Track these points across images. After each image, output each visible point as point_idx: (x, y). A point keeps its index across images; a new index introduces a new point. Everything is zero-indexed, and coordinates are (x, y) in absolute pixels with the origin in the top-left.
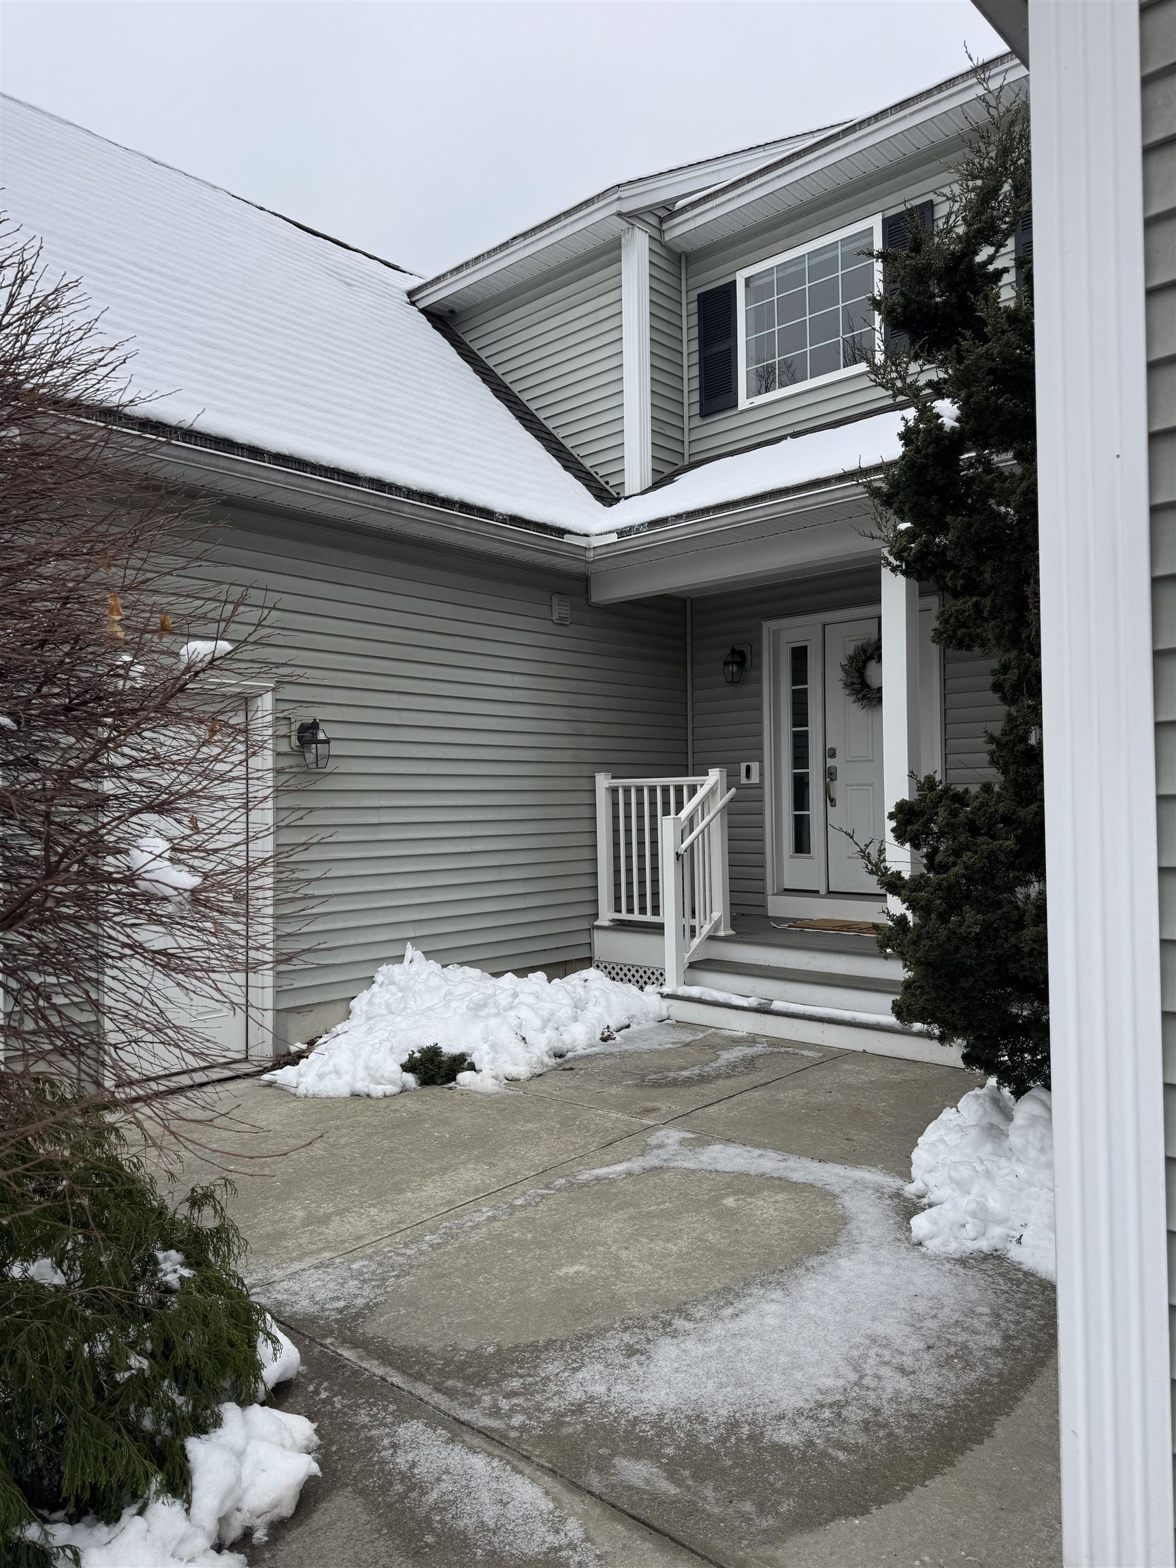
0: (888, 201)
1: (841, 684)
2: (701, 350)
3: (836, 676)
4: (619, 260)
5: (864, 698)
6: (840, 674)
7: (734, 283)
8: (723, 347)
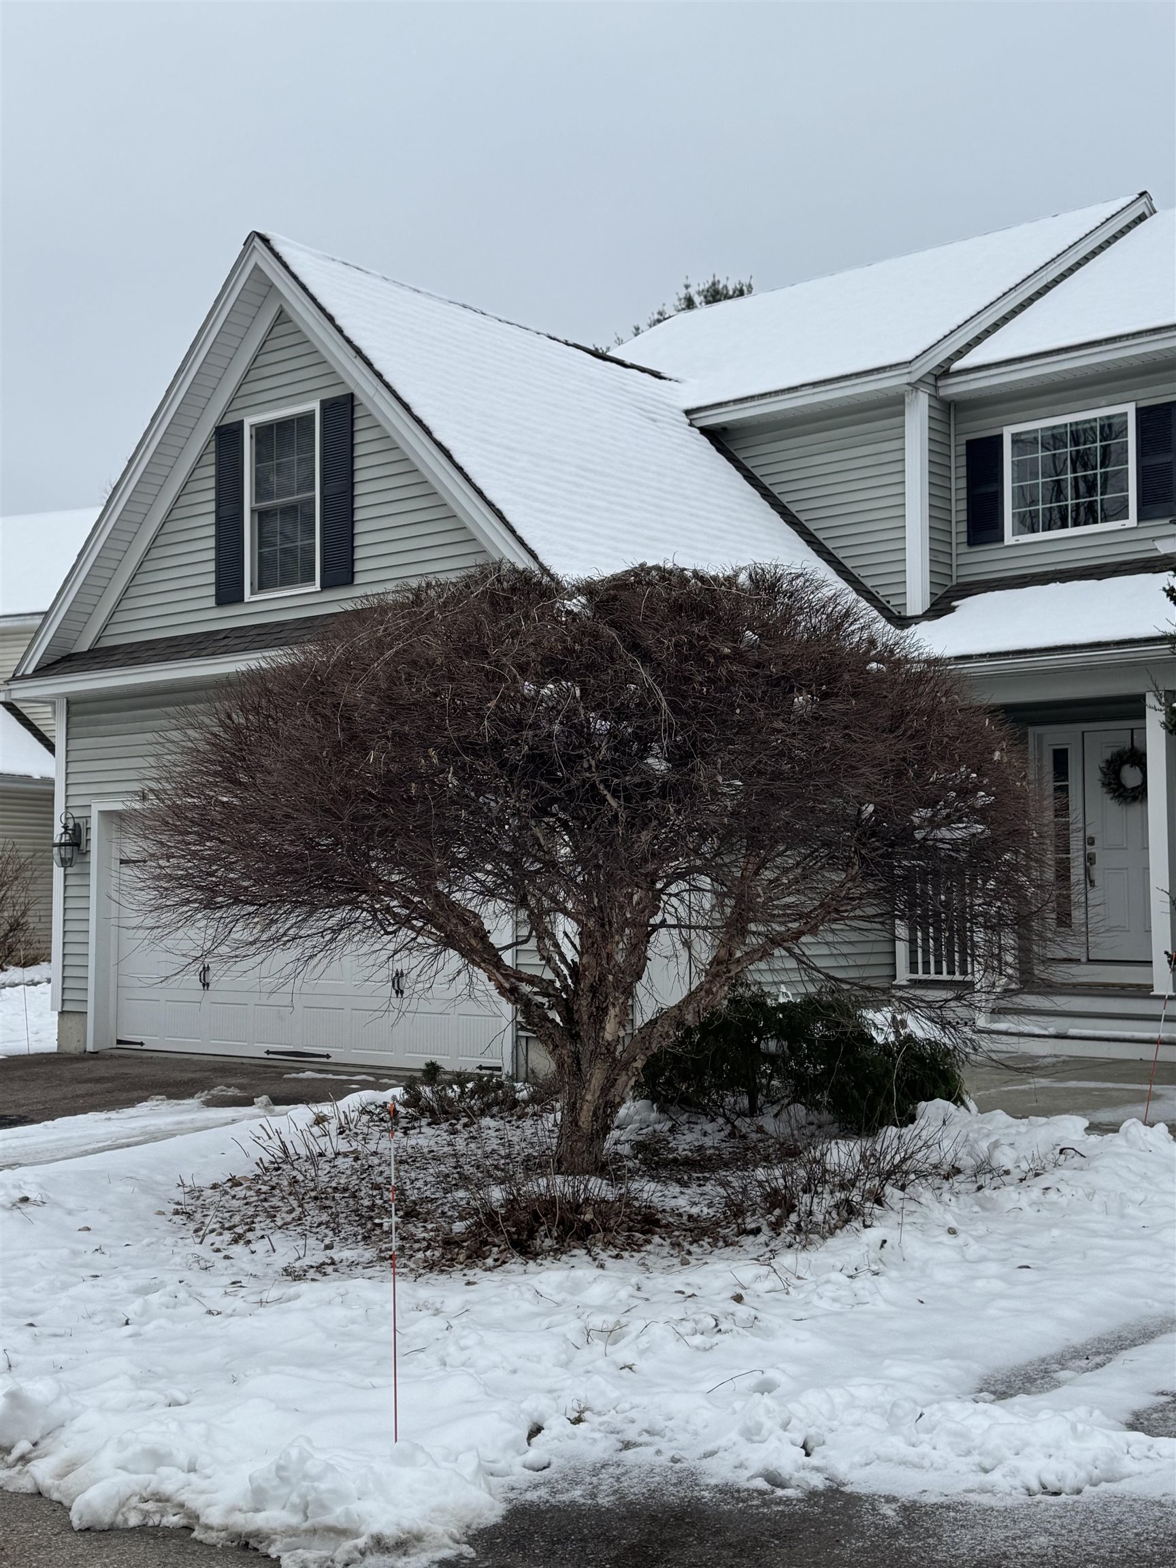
0: (1141, 393)
1: (1100, 784)
2: (970, 487)
3: (1095, 776)
4: (902, 414)
5: (1119, 796)
6: (1099, 775)
7: (1001, 437)
8: (991, 489)
